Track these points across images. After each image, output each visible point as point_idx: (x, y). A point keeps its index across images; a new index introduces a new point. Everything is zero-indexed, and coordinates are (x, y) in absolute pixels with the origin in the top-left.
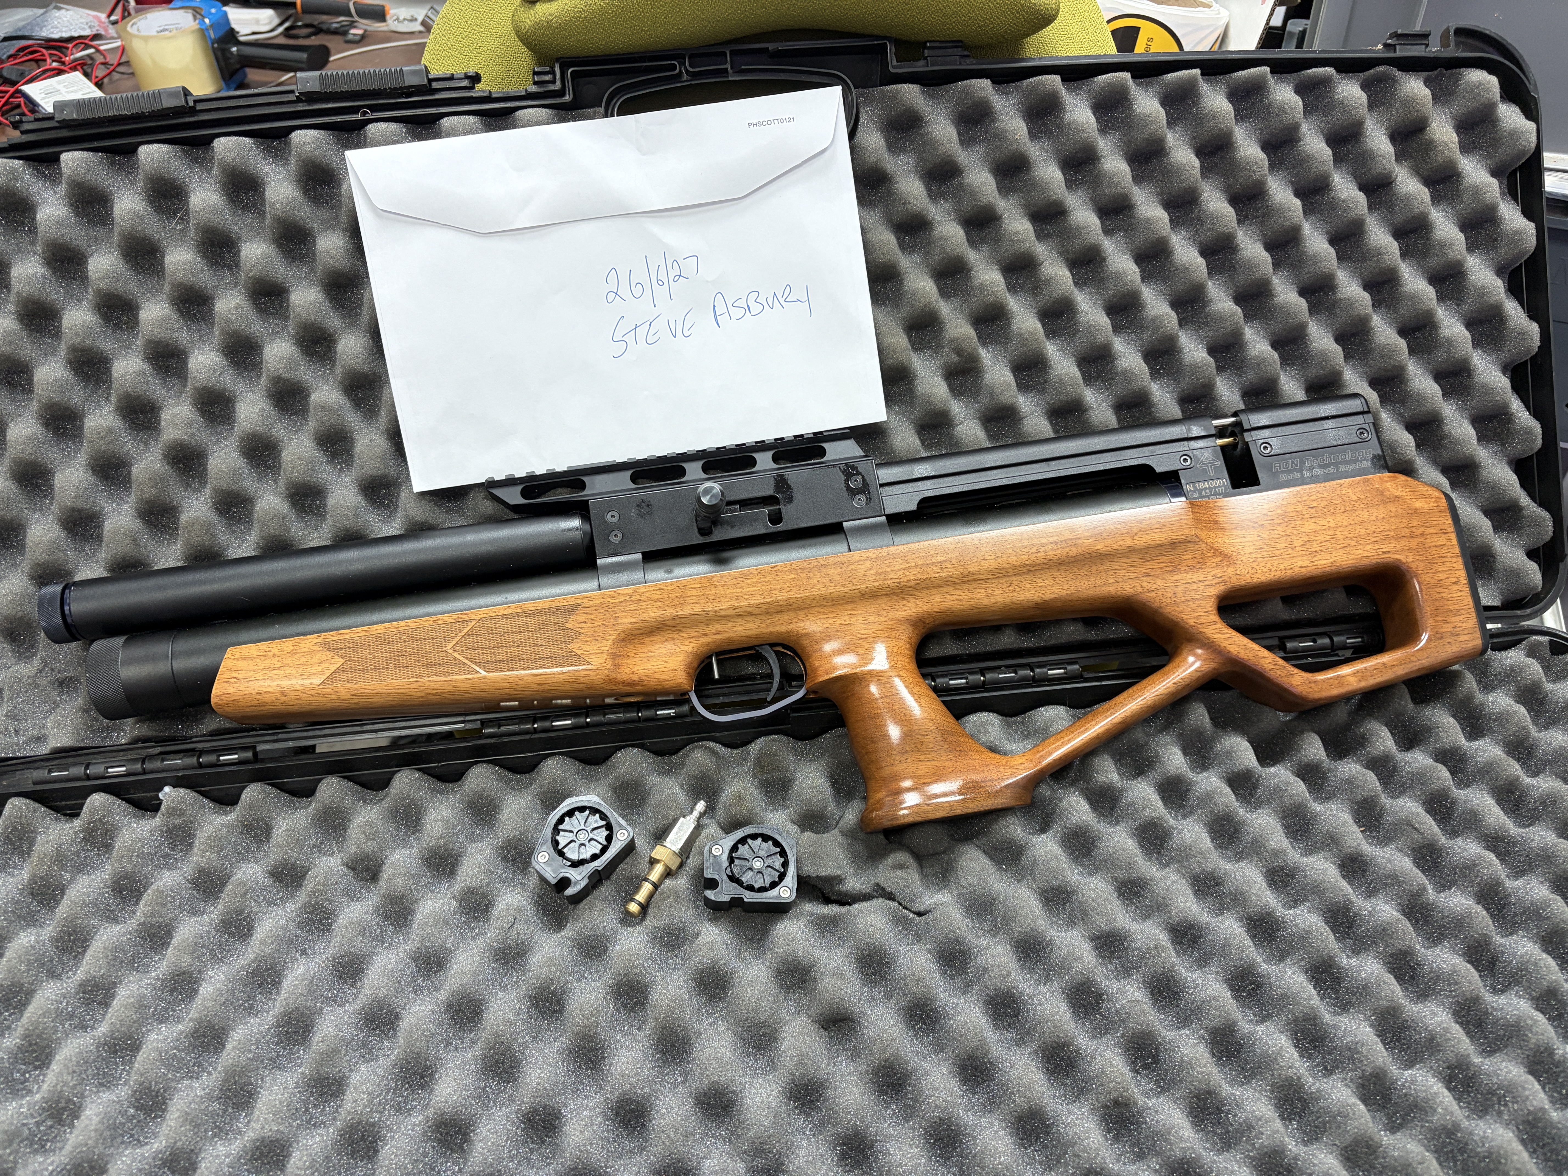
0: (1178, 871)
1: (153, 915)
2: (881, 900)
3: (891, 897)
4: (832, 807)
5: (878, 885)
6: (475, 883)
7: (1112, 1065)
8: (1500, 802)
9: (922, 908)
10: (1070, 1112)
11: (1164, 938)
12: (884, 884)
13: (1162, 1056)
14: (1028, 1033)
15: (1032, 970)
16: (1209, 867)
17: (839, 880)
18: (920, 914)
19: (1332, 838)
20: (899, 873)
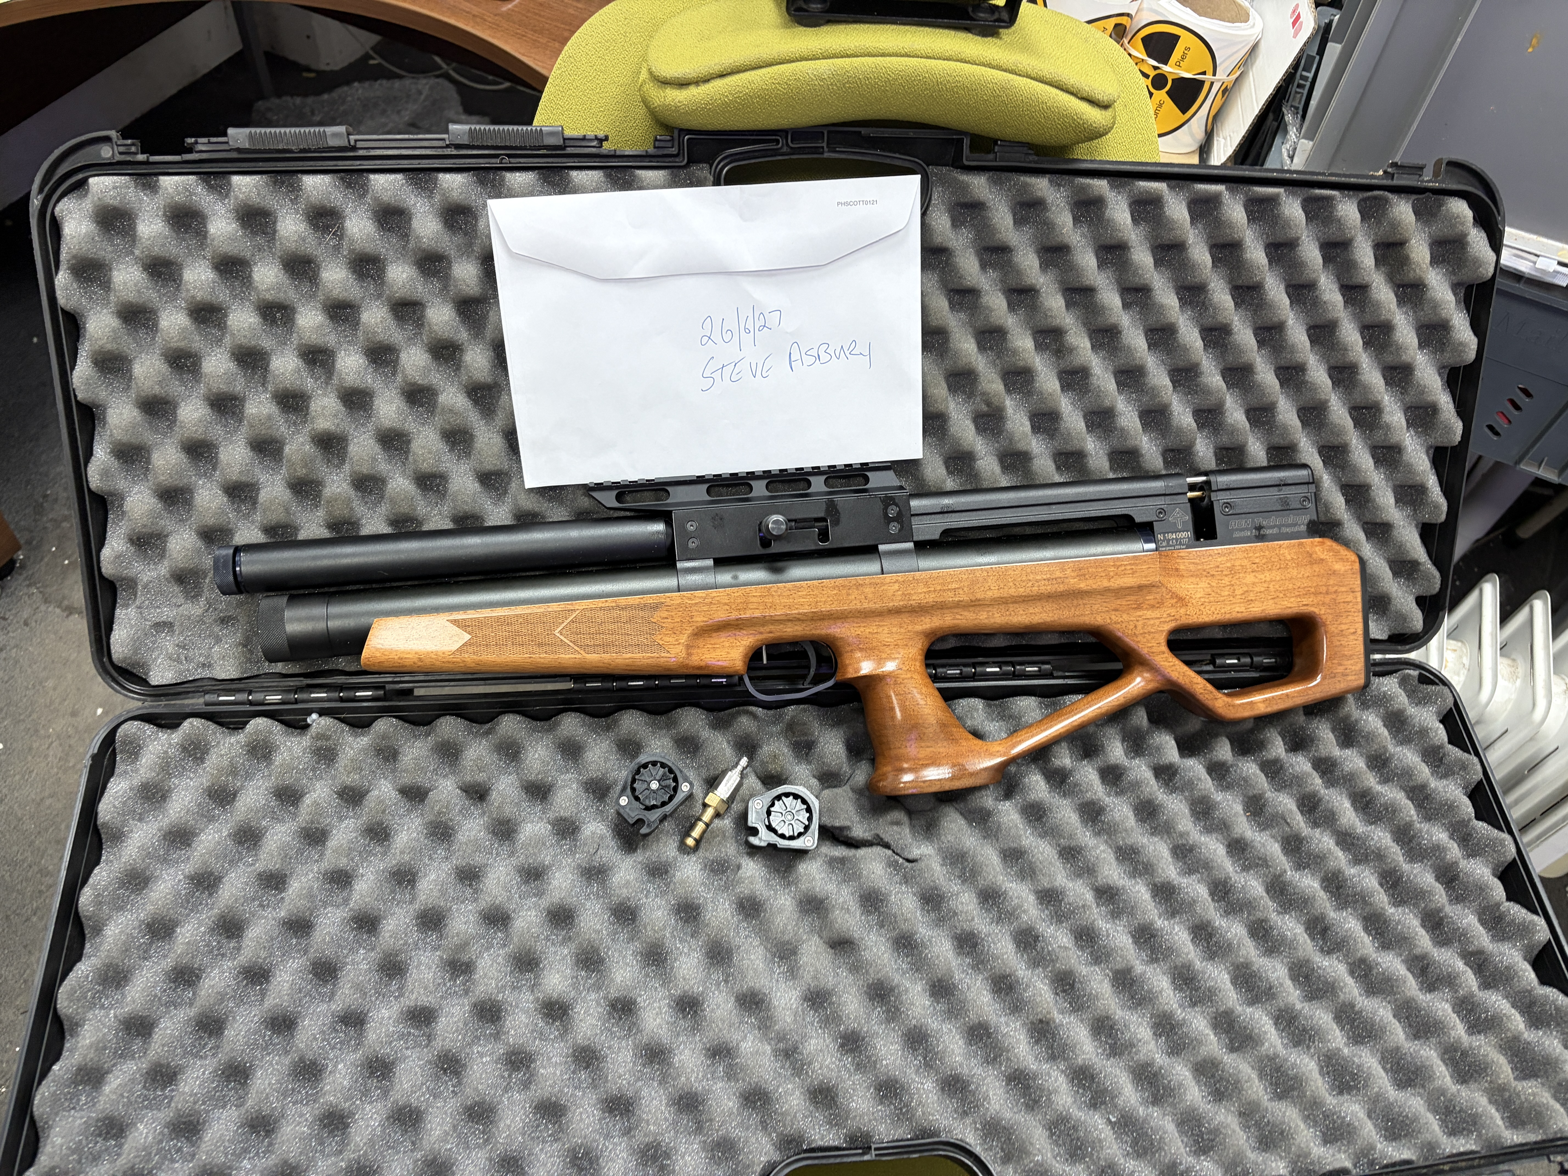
0: (1106, 842)
1: (312, 822)
2: (879, 848)
3: (887, 846)
4: (846, 768)
5: (878, 835)
6: (567, 814)
7: (1041, 995)
8: (1354, 804)
9: (910, 857)
10: (1007, 1025)
11: (1089, 896)
12: (883, 836)
13: (1077, 985)
14: (982, 962)
15: (988, 911)
16: (1130, 841)
17: (848, 828)
18: (908, 861)
19: (1225, 824)
20: (895, 828)
